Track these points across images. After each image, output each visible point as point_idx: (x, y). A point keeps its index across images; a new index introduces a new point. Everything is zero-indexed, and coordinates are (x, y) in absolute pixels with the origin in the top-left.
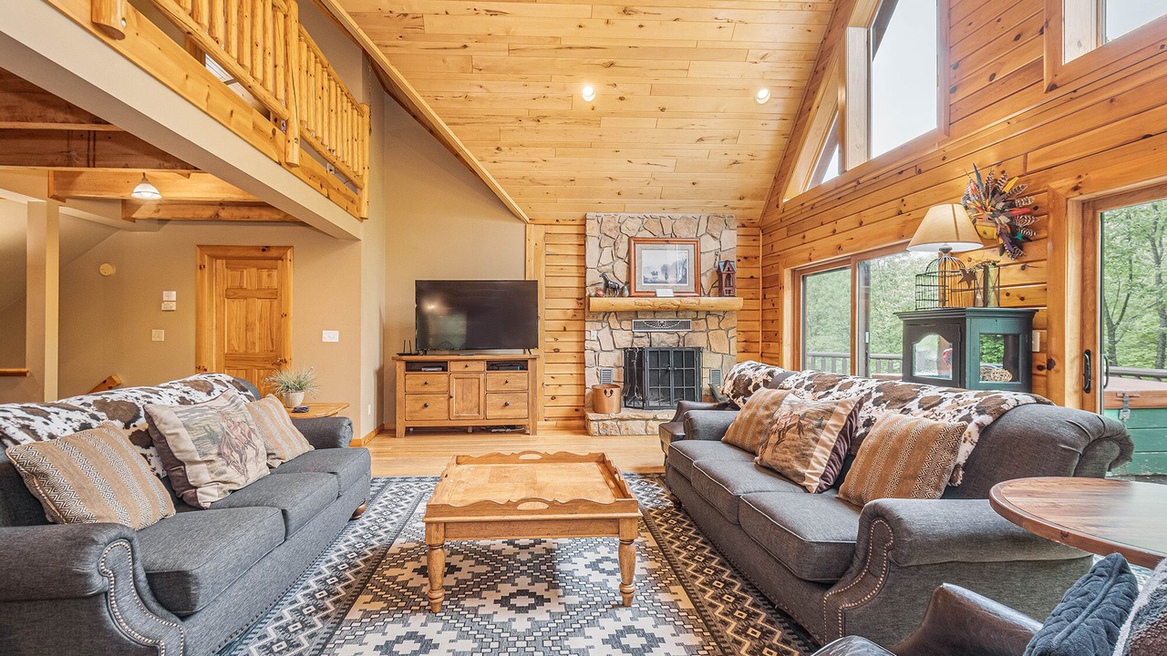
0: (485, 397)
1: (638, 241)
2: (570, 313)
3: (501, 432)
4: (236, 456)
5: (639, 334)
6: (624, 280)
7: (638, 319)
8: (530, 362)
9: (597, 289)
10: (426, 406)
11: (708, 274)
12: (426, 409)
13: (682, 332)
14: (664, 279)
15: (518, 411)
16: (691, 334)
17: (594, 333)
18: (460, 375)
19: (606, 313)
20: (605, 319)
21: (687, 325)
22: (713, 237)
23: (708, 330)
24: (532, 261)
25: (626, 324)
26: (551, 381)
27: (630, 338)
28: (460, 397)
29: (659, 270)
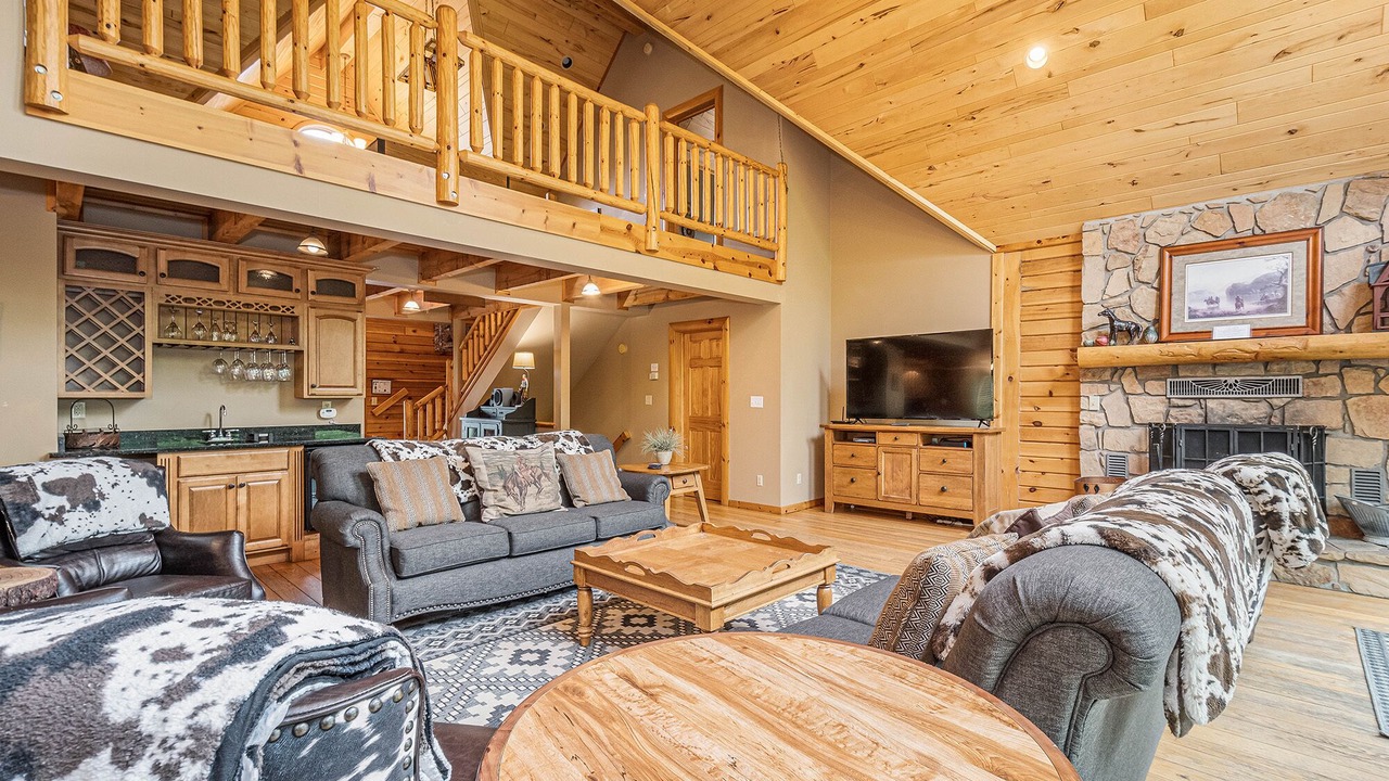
0: (918, 477)
1: (1175, 251)
2: (1060, 370)
3: (946, 525)
4: (517, 490)
5: (1180, 403)
6: (1151, 315)
7: (1179, 377)
8: (975, 438)
9: (1100, 334)
10: (852, 481)
11: (1346, 290)
12: (853, 485)
13: (1279, 400)
15: (959, 499)
16: (1299, 404)
17: (1095, 402)
18: (890, 449)
19: (1116, 369)
20: (1115, 379)
21: (1291, 386)
22: (1362, 219)
23: (1345, 396)
24: (1001, 303)
25: (1153, 387)
26: (1029, 467)
27: (1162, 408)
28: (889, 474)
29: (1222, 295)
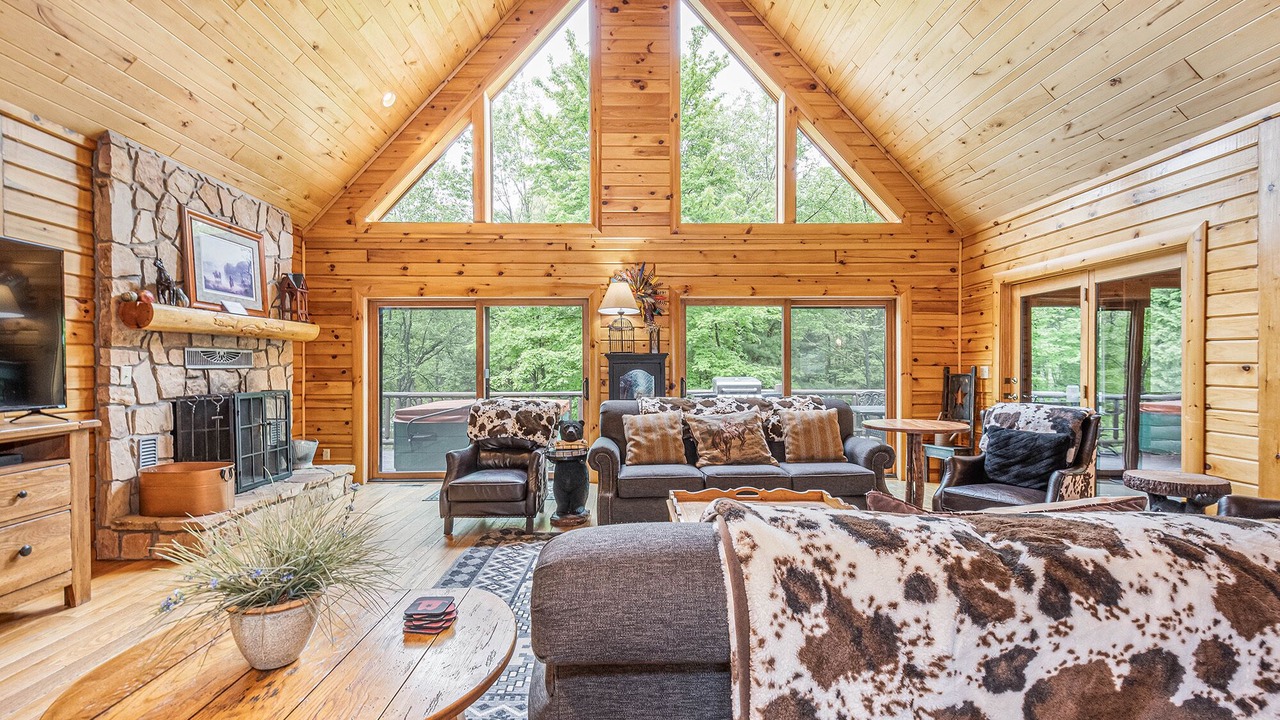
1: (193, 214)
5: (194, 374)
7: (192, 347)
8: (74, 440)
9: (134, 287)
11: (268, 287)
13: (244, 370)
14: (228, 287)
15: (49, 560)
16: (252, 372)
17: (125, 371)
19: (146, 334)
20: (145, 345)
21: (248, 359)
22: (273, 237)
23: (268, 367)
25: (176, 356)
29: (222, 270)
